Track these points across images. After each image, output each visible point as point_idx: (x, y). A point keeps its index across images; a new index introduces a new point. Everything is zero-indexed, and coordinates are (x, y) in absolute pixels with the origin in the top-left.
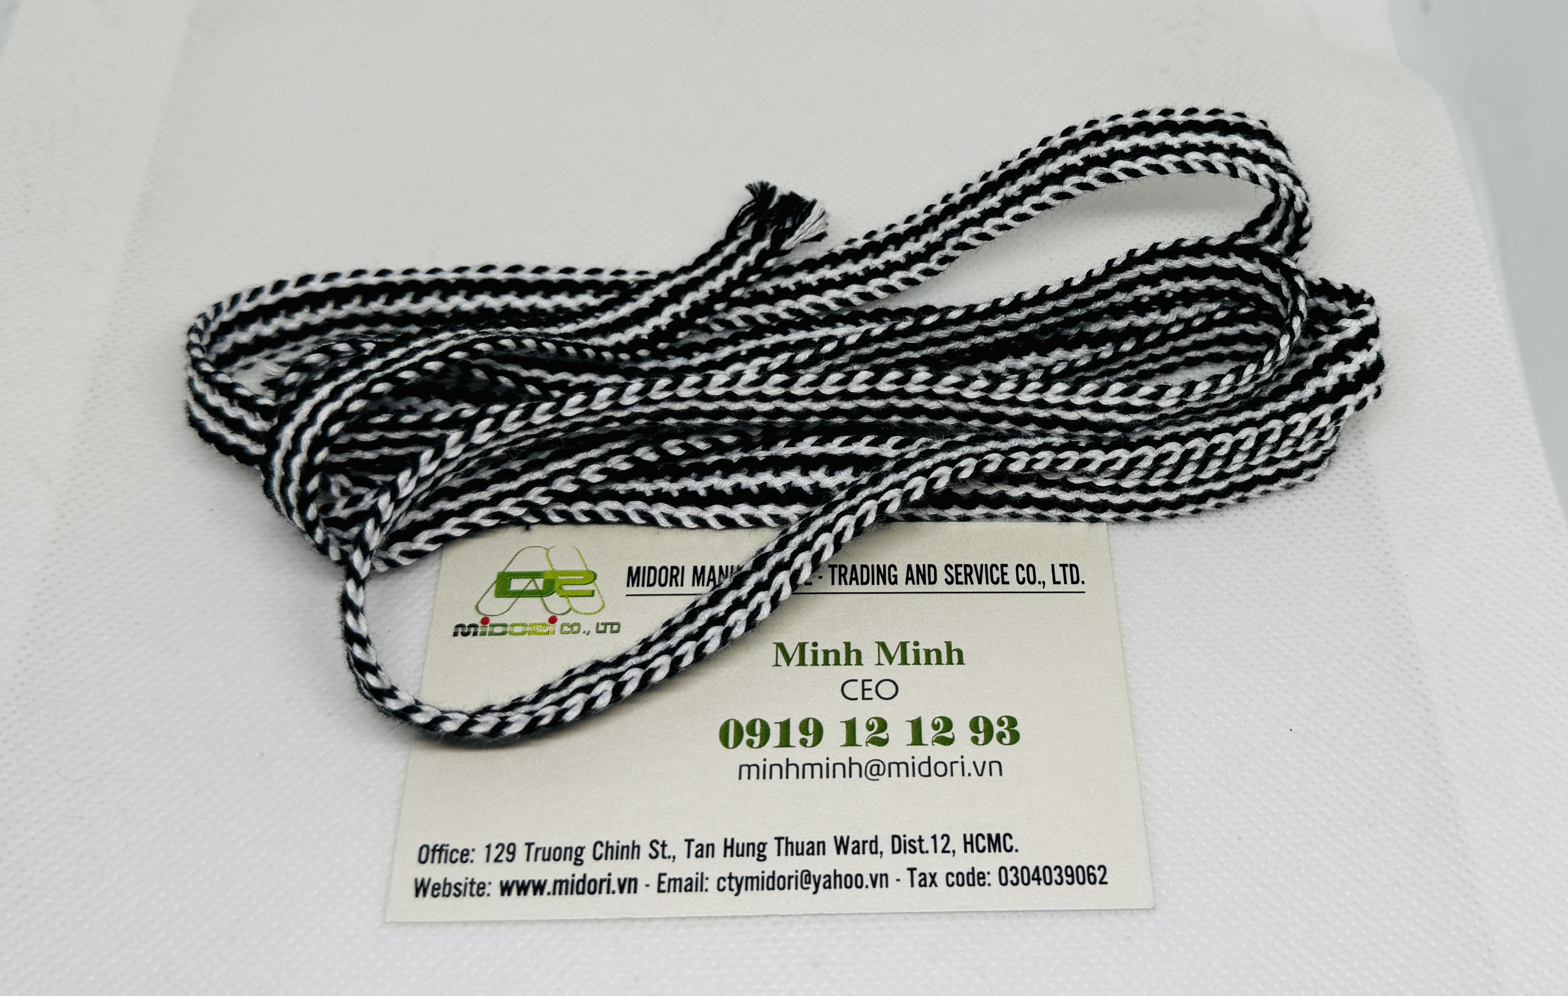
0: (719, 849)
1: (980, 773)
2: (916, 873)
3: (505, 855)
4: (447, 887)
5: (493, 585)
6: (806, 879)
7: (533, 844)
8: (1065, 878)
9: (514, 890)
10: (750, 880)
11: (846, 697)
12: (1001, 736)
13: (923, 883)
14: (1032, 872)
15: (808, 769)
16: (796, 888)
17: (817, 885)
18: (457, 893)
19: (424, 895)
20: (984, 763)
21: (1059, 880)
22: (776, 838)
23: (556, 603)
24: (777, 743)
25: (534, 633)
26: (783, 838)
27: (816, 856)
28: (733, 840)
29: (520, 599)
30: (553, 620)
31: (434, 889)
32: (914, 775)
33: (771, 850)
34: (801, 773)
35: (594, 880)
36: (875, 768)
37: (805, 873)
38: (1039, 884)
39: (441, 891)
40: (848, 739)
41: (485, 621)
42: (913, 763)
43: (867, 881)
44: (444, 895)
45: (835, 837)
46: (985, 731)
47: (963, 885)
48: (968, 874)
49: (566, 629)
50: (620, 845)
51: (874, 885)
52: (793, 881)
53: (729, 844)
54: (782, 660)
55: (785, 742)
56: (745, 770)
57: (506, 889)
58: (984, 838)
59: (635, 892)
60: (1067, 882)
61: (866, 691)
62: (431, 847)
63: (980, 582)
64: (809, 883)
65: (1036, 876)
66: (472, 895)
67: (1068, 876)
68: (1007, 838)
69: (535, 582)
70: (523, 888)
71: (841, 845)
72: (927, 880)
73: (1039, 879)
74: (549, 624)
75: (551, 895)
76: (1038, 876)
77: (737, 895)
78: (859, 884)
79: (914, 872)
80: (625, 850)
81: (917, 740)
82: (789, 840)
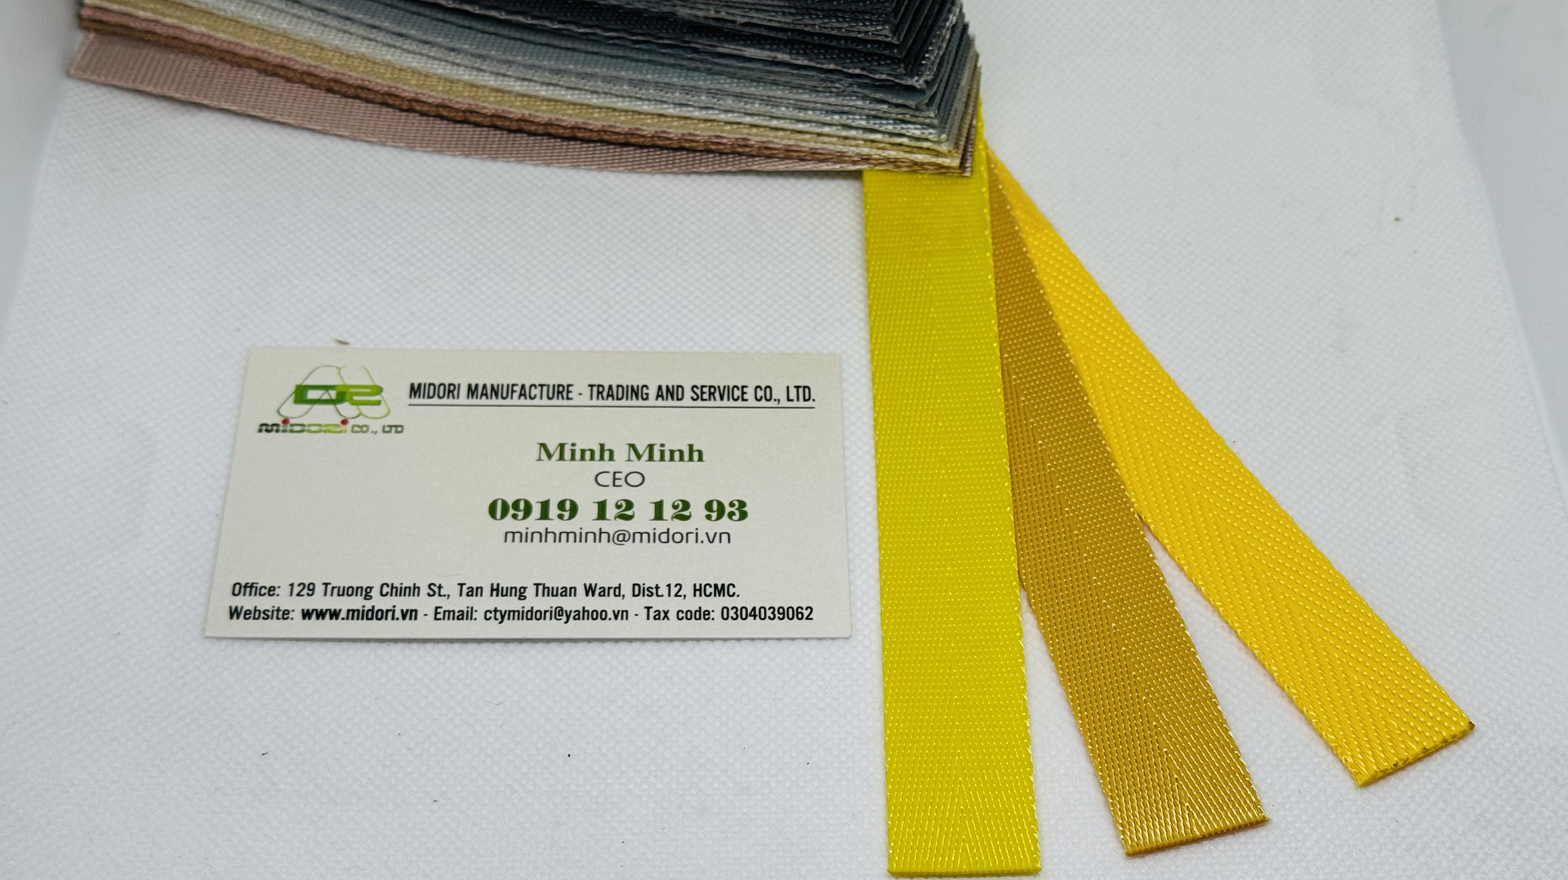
0: (487, 591)
1: (711, 540)
2: (652, 611)
3: (305, 592)
4: (257, 613)
5: (291, 395)
6: (559, 613)
7: (330, 584)
8: (777, 615)
9: (314, 616)
10: (512, 613)
11: (599, 484)
12: (731, 515)
13: (657, 617)
14: (749, 612)
15: (564, 536)
16: (551, 619)
17: (568, 617)
18: (266, 617)
19: (238, 618)
20: (716, 533)
21: (772, 616)
22: (535, 584)
23: (346, 409)
24: (539, 516)
25: (329, 431)
26: (541, 584)
27: (568, 598)
28: (498, 585)
29: (317, 407)
30: (344, 422)
31: (246, 614)
32: (654, 541)
33: (530, 592)
34: (558, 538)
35: (382, 611)
36: (621, 538)
37: (558, 609)
38: (755, 619)
39: (252, 616)
40: (599, 515)
41: (285, 421)
42: (654, 534)
43: (610, 615)
44: (254, 618)
45: (585, 585)
46: (718, 510)
47: (691, 619)
48: (696, 611)
49: (356, 429)
50: (403, 586)
51: (616, 617)
52: (548, 614)
53: (495, 587)
54: (544, 456)
55: (545, 515)
56: (510, 536)
57: (306, 615)
58: (711, 586)
59: (416, 619)
60: (779, 618)
61: (616, 481)
62: (243, 584)
63: (722, 398)
64: (562, 615)
65: (753, 614)
66: (278, 618)
67: (779, 613)
68: (731, 587)
69: (329, 394)
70: (321, 615)
71: (590, 590)
72: (661, 615)
73: (755, 616)
74: (341, 424)
75: (345, 621)
76: (754, 613)
77: (500, 623)
78: (603, 617)
79: (651, 610)
80: (408, 590)
81: (659, 516)
82: (546, 586)
